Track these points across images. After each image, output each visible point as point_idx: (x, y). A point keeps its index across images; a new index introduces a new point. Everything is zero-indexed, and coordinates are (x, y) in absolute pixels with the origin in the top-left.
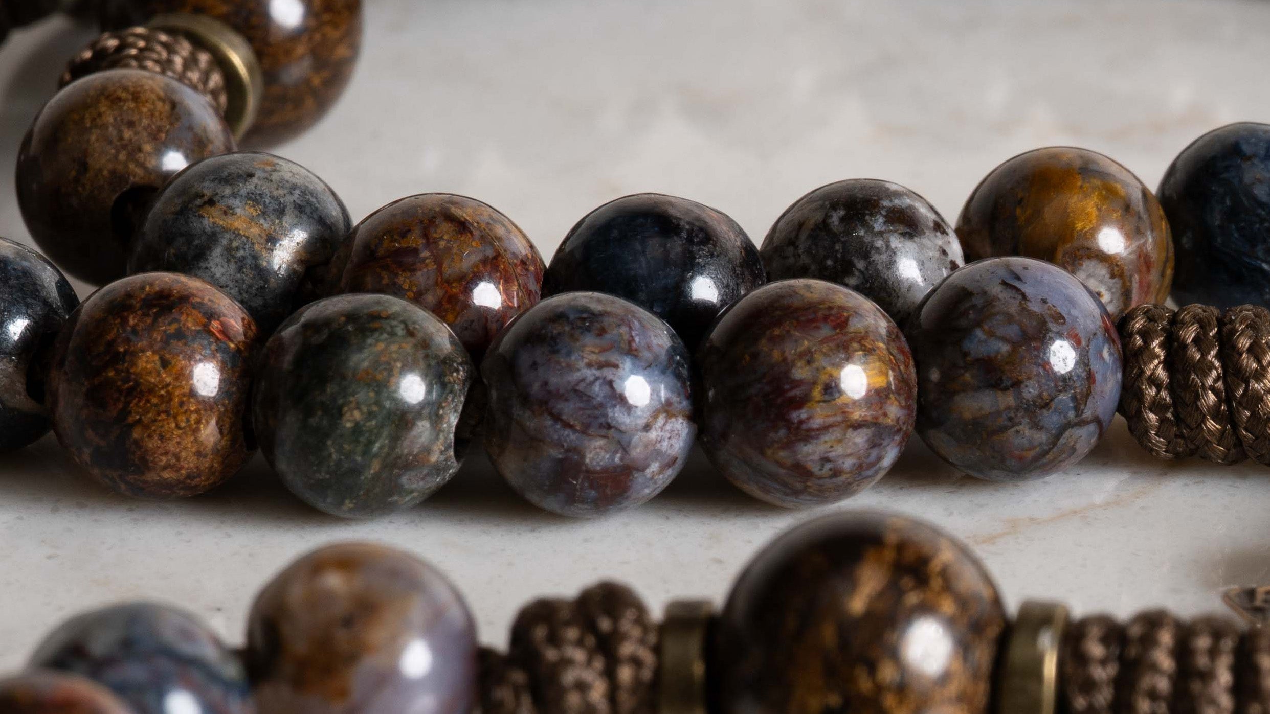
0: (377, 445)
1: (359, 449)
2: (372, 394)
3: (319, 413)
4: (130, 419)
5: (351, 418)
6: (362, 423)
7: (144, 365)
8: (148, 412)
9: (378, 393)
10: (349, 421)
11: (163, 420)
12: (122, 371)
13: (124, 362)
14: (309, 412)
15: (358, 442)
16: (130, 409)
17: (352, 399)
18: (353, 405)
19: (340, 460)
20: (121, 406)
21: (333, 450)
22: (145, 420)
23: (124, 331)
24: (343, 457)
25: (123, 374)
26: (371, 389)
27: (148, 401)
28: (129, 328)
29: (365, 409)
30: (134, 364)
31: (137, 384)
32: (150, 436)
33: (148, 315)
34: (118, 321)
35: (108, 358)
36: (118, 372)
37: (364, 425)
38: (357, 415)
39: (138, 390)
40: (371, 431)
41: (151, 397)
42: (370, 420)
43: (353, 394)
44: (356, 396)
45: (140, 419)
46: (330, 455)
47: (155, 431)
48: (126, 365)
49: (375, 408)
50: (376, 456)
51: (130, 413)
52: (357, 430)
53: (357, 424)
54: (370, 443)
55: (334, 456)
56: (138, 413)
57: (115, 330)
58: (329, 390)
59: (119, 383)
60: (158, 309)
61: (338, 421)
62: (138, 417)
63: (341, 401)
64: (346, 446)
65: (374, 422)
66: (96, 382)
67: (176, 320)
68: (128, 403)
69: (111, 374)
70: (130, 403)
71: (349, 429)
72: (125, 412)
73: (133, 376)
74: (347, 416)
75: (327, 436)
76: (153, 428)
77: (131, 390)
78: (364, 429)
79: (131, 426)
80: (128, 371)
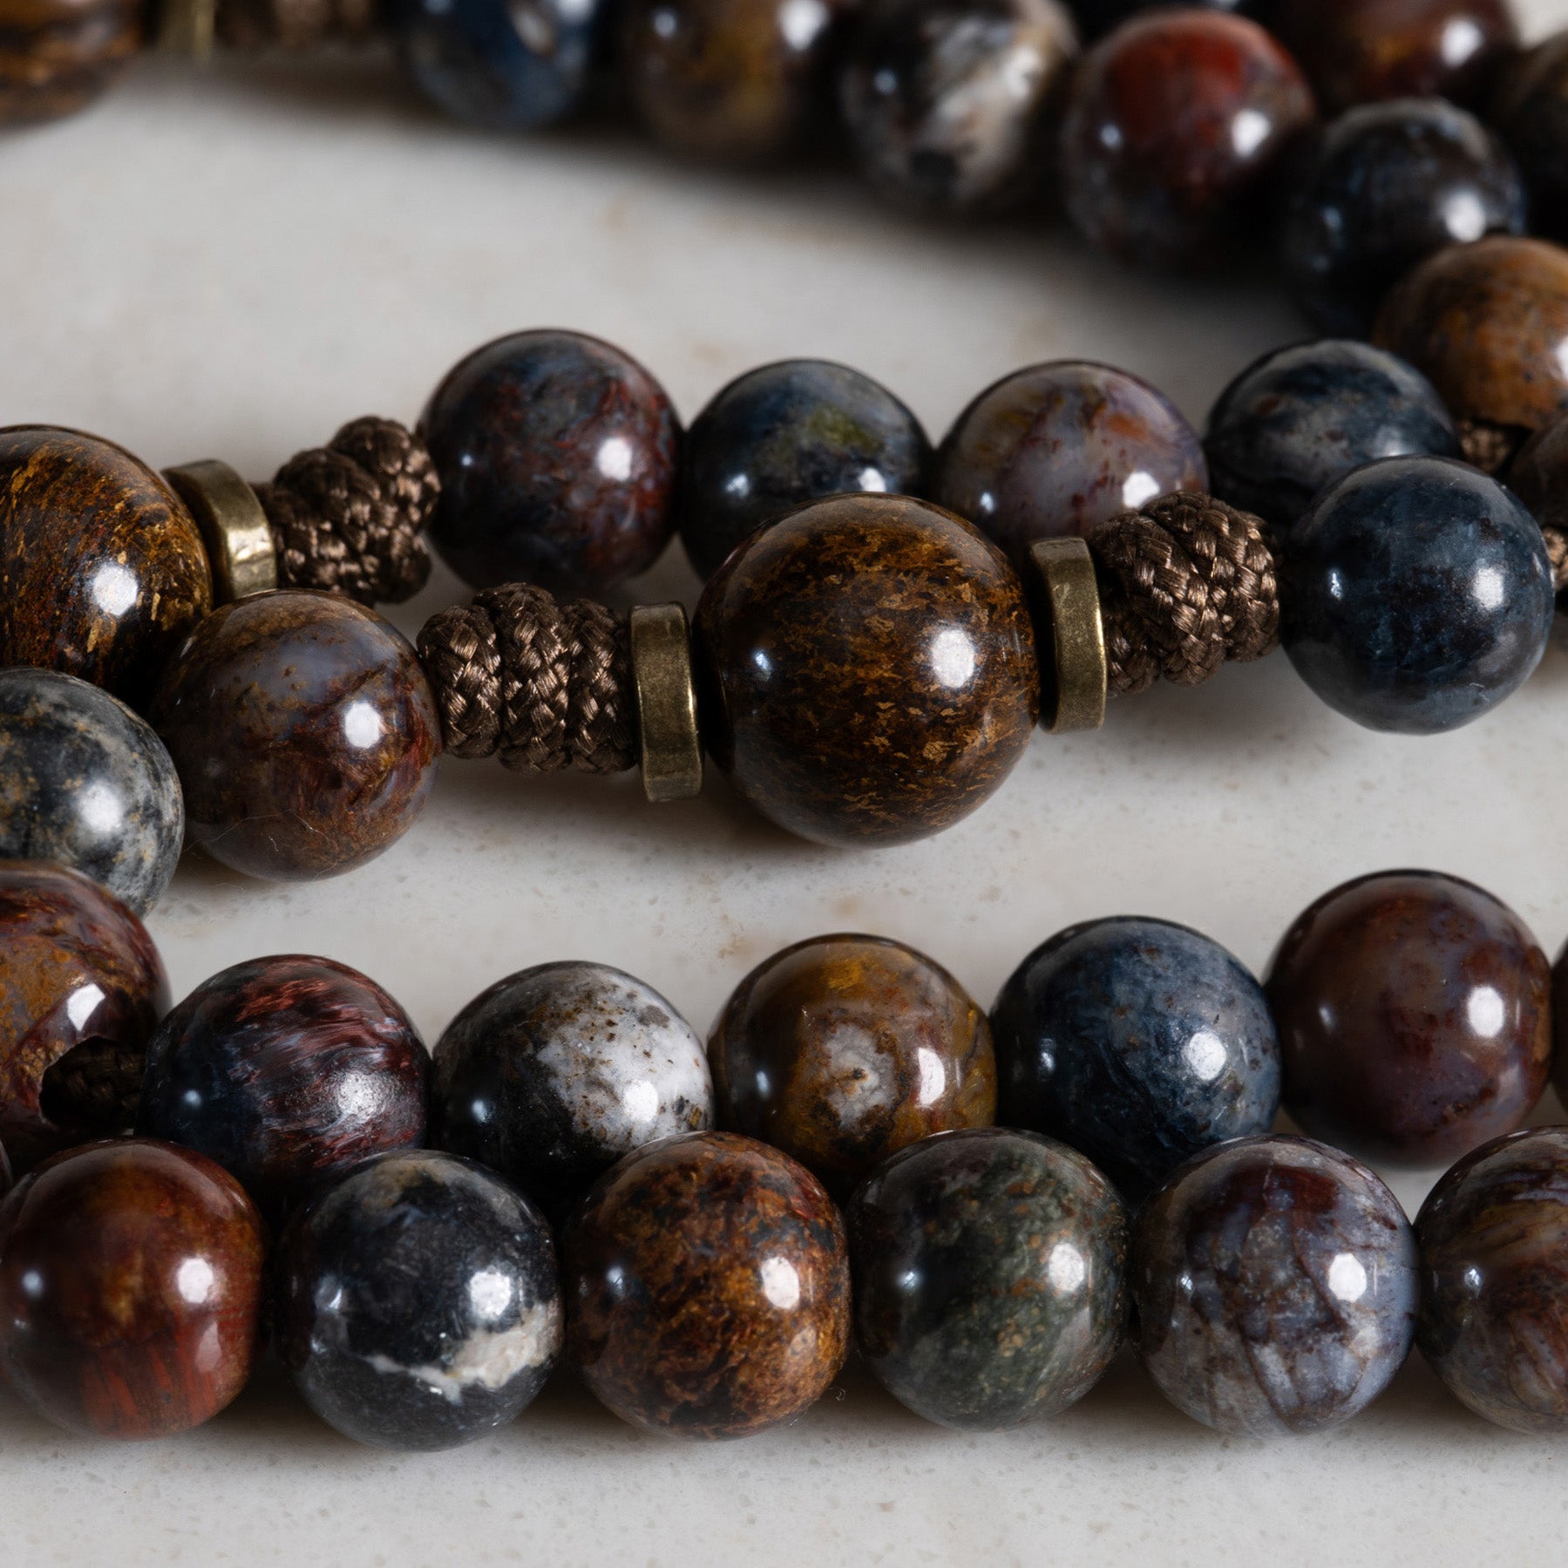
0: (1045, 1371)
1: (1022, 1379)
2: (1035, 1311)
3: (966, 1342)
4: (733, 1362)
5: (1010, 1346)
6: (1024, 1349)
7: (737, 1286)
8: (756, 1346)
9: (1043, 1309)
10: (1008, 1349)
11: (776, 1350)
12: (709, 1302)
13: (709, 1289)
14: (951, 1341)
15: (1020, 1372)
16: (730, 1349)
17: (1009, 1321)
18: (1011, 1329)
19: (996, 1395)
20: (718, 1346)
21: (986, 1385)
22: (753, 1357)
23: (693, 1245)
24: (1000, 1391)
25: (711, 1306)
26: (1033, 1305)
27: (753, 1332)
28: (698, 1241)
29: (1028, 1332)
30: (722, 1290)
31: (735, 1314)
32: (761, 1375)
33: (717, 1217)
34: (679, 1234)
35: (683, 1289)
36: (702, 1304)
37: (1029, 1352)
38: (1018, 1340)
39: (738, 1322)
40: (1037, 1357)
41: (756, 1326)
42: (1037, 1343)
43: (1011, 1315)
44: (1016, 1317)
45: (747, 1358)
46: (983, 1390)
47: (767, 1367)
48: (712, 1293)
49: (1041, 1329)
50: (1041, 1383)
51: (731, 1353)
52: (1019, 1357)
53: (1018, 1352)
54: (1037, 1370)
55: (988, 1391)
56: (741, 1351)
57: (680, 1248)
58: (976, 1312)
59: (709, 1319)
60: (724, 1202)
61: (993, 1351)
62: (743, 1356)
63: (995, 1326)
64: (1004, 1379)
65: (1040, 1346)
66: (674, 1323)
67: (753, 1212)
68: (727, 1342)
69: (695, 1309)
70: (730, 1340)
71: (1008, 1358)
72: (724, 1355)
73: (726, 1305)
74: (1006, 1344)
75: (979, 1369)
76: (765, 1363)
77: (728, 1326)
78: (1028, 1355)
79: (735, 1370)
80: (717, 1300)
